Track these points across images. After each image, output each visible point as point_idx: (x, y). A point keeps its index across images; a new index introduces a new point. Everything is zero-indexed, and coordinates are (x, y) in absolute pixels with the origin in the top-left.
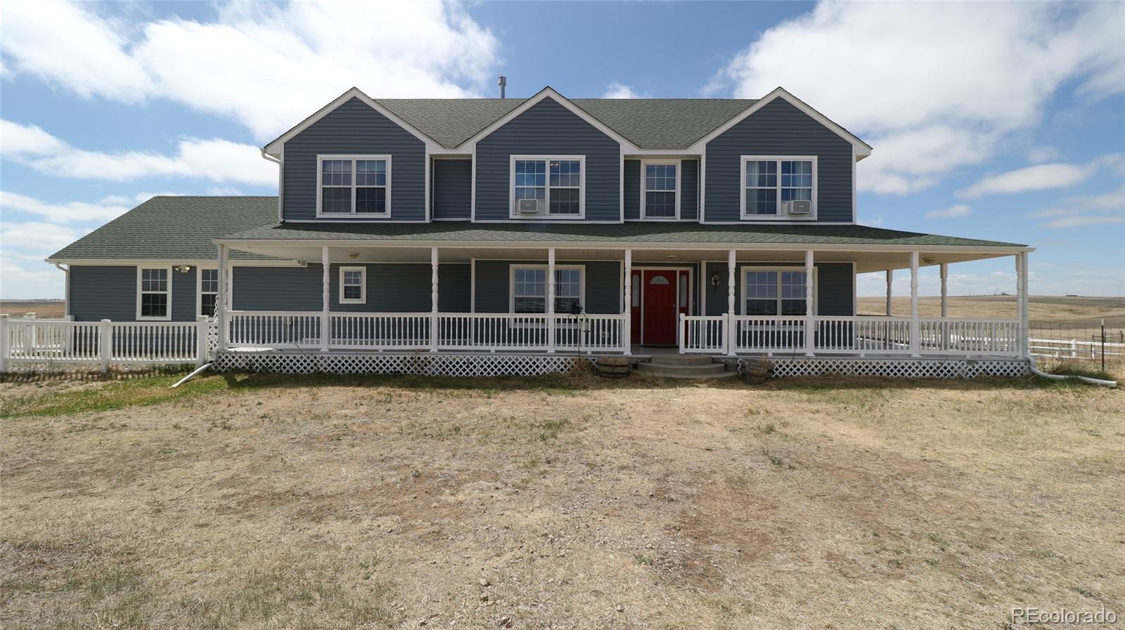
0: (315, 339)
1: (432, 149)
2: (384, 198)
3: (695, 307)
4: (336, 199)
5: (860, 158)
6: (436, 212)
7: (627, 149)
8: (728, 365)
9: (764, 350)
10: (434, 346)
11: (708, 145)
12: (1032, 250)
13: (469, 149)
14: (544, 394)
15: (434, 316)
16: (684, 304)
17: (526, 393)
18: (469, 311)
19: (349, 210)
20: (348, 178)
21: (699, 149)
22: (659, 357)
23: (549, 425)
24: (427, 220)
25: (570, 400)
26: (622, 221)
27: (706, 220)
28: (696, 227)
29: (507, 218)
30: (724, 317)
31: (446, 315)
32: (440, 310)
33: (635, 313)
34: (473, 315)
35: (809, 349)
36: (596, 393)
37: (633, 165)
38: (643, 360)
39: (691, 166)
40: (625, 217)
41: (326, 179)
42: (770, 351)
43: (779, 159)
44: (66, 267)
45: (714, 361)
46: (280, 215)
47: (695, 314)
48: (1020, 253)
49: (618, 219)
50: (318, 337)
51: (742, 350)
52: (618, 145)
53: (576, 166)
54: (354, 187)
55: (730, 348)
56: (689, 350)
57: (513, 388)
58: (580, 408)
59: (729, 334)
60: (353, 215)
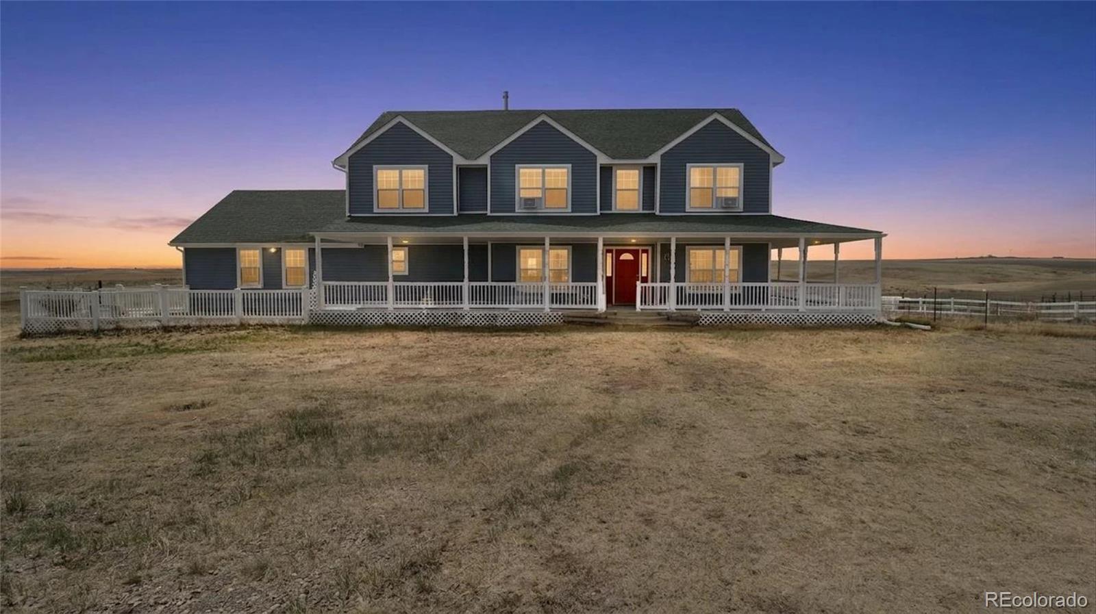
0: (384, 302)
1: (458, 160)
3: (653, 278)
5: (775, 164)
6: (460, 208)
7: (602, 159)
8: (668, 317)
9: (695, 307)
10: (466, 305)
11: (663, 156)
12: (885, 235)
13: (485, 160)
15: (466, 285)
16: (644, 275)
18: (487, 281)
19: (397, 206)
20: (395, 183)
21: (656, 159)
22: (622, 312)
24: (455, 214)
26: (598, 213)
27: (660, 212)
28: (652, 217)
29: (514, 211)
30: (669, 284)
31: (474, 284)
32: (470, 280)
33: (609, 280)
34: (489, 284)
35: (727, 306)
37: (606, 170)
38: (614, 314)
39: (650, 171)
40: (601, 210)
41: (380, 183)
42: (699, 307)
43: (715, 166)
44: (182, 249)
45: (659, 314)
46: (347, 211)
47: (652, 281)
48: (878, 236)
49: (596, 211)
50: (386, 300)
51: (680, 307)
52: (596, 156)
54: (401, 189)
55: (670, 306)
56: (642, 307)
59: (673, 295)
60: (401, 210)
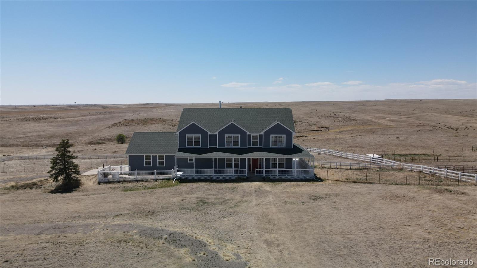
1: (209, 133)
2: (200, 143)
3: (258, 167)
4: (190, 144)
6: (210, 145)
7: (248, 133)
8: (263, 178)
9: (270, 175)
10: (213, 175)
11: (264, 132)
13: (217, 133)
14: (232, 183)
17: (230, 183)
18: (217, 168)
19: (193, 146)
20: (192, 139)
21: (262, 133)
23: (233, 188)
24: (208, 147)
25: (236, 184)
26: (247, 147)
27: (264, 147)
28: (262, 149)
29: (224, 147)
30: (263, 169)
32: (214, 168)
33: (248, 168)
34: (218, 169)
36: (240, 183)
37: (249, 136)
38: (249, 177)
39: (261, 136)
41: (188, 139)
43: (278, 135)
45: (261, 177)
46: (179, 147)
47: (258, 169)
51: (266, 175)
52: (246, 132)
53: (238, 136)
54: (193, 141)
55: (264, 174)
56: (257, 175)
57: (227, 182)
58: (237, 185)
59: (264, 172)
60: (194, 147)
